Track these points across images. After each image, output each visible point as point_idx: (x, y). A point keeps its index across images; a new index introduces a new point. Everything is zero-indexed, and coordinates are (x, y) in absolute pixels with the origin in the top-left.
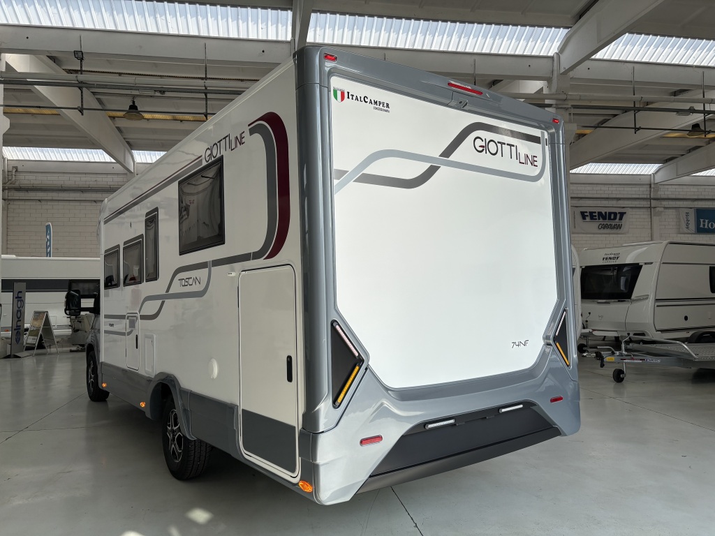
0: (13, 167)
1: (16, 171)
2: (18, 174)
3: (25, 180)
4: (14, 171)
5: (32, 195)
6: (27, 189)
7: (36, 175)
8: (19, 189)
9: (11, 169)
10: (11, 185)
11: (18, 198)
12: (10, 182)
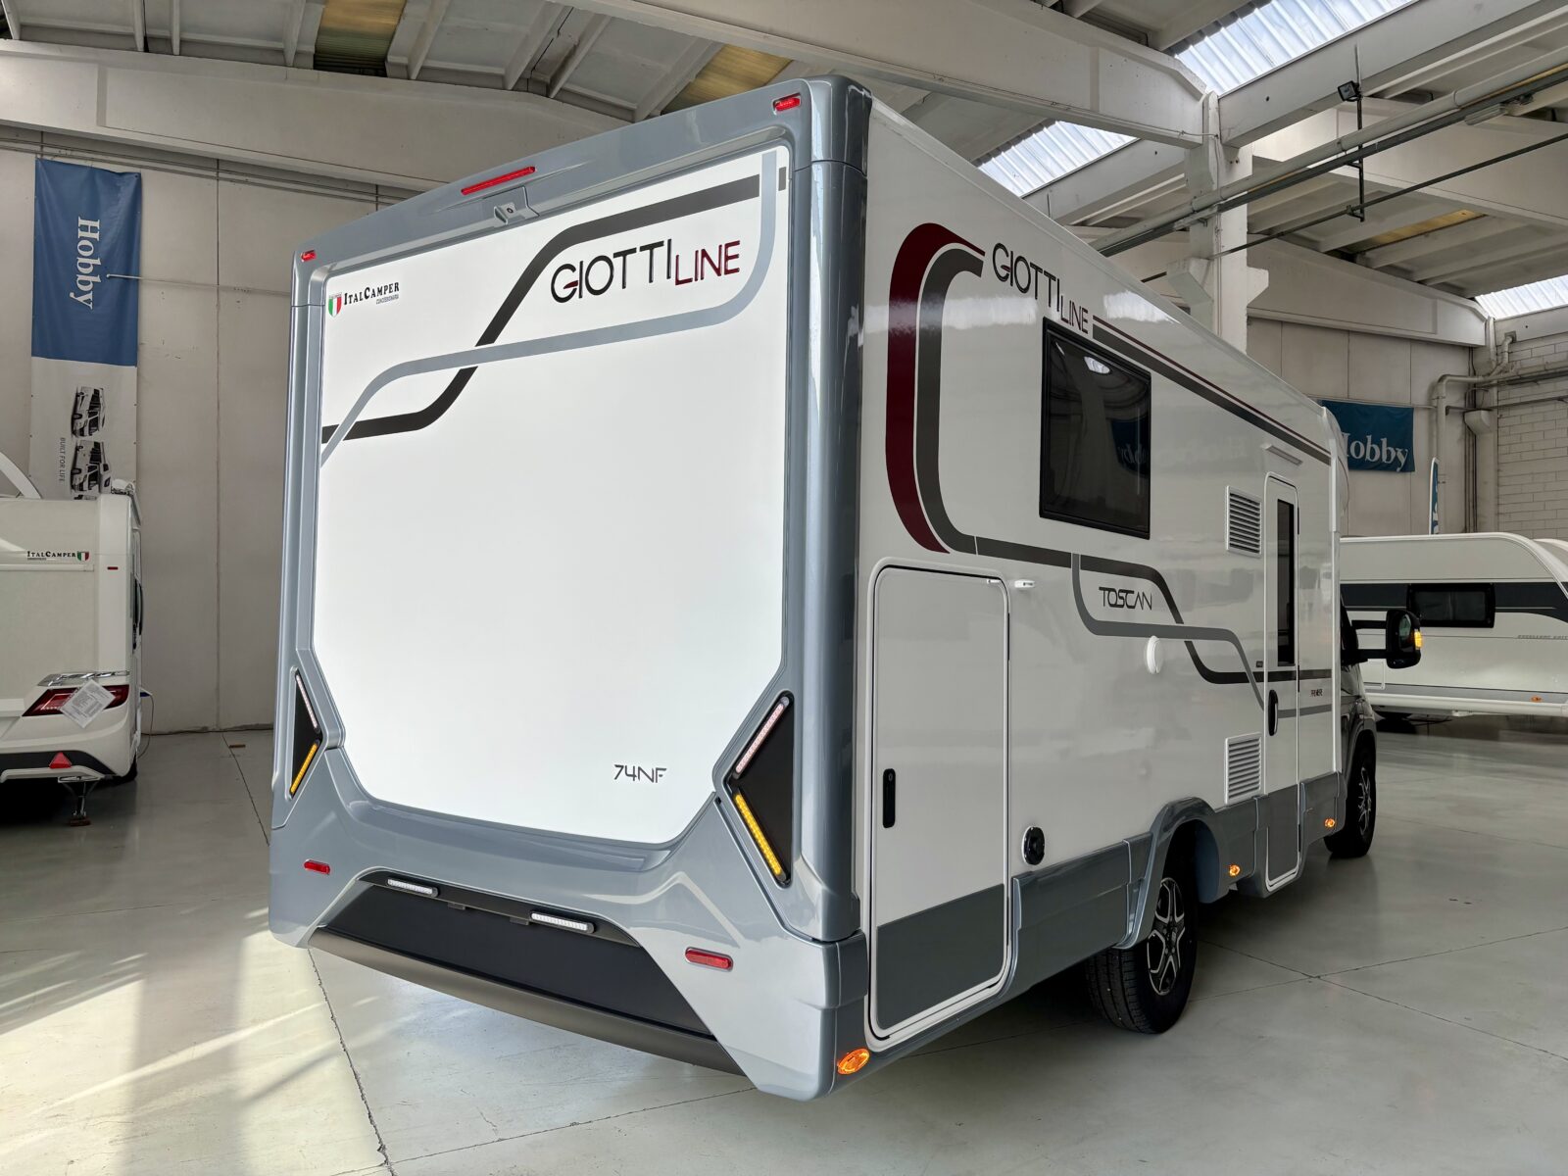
0: (1506, 335)
1: (1514, 341)
2: (1516, 348)
3: (1531, 358)
4: (1507, 343)
5: (1549, 389)
6: (1536, 379)
7: (1553, 341)
8: (1519, 381)
9: (1500, 342)
10: (1502, 375)
11: (1518, 401)
12: (1499, 368)
